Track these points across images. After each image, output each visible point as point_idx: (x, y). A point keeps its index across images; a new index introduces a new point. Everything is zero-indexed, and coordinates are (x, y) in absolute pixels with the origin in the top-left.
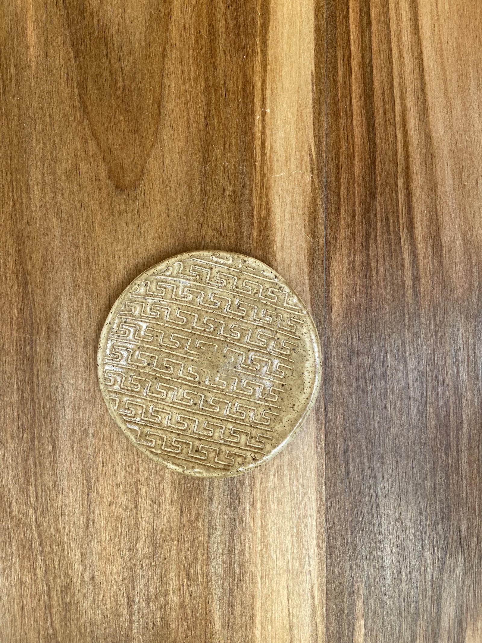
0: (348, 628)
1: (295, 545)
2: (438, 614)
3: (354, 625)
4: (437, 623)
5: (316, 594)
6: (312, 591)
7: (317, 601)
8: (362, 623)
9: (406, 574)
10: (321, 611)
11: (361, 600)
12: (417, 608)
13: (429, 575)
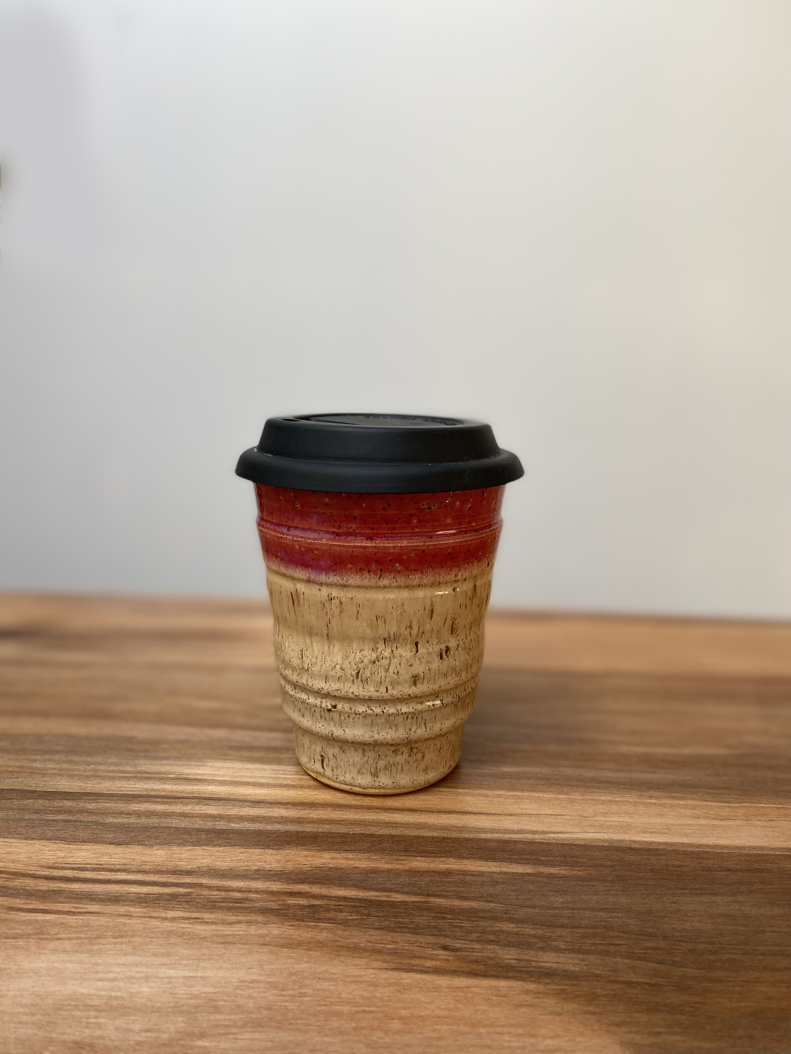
0: (521, 859)
1: (617, 824)
2: (557, 950)
3: (525, 864)
4: (542, 948)
5: (560, 835)
6: (564, 833)
7: (552, 835)
8: (530, 871)
9: (612, 917)
10: (538, 837)
11: (562, 872)
12: (563, 926)
13: (618, 942)
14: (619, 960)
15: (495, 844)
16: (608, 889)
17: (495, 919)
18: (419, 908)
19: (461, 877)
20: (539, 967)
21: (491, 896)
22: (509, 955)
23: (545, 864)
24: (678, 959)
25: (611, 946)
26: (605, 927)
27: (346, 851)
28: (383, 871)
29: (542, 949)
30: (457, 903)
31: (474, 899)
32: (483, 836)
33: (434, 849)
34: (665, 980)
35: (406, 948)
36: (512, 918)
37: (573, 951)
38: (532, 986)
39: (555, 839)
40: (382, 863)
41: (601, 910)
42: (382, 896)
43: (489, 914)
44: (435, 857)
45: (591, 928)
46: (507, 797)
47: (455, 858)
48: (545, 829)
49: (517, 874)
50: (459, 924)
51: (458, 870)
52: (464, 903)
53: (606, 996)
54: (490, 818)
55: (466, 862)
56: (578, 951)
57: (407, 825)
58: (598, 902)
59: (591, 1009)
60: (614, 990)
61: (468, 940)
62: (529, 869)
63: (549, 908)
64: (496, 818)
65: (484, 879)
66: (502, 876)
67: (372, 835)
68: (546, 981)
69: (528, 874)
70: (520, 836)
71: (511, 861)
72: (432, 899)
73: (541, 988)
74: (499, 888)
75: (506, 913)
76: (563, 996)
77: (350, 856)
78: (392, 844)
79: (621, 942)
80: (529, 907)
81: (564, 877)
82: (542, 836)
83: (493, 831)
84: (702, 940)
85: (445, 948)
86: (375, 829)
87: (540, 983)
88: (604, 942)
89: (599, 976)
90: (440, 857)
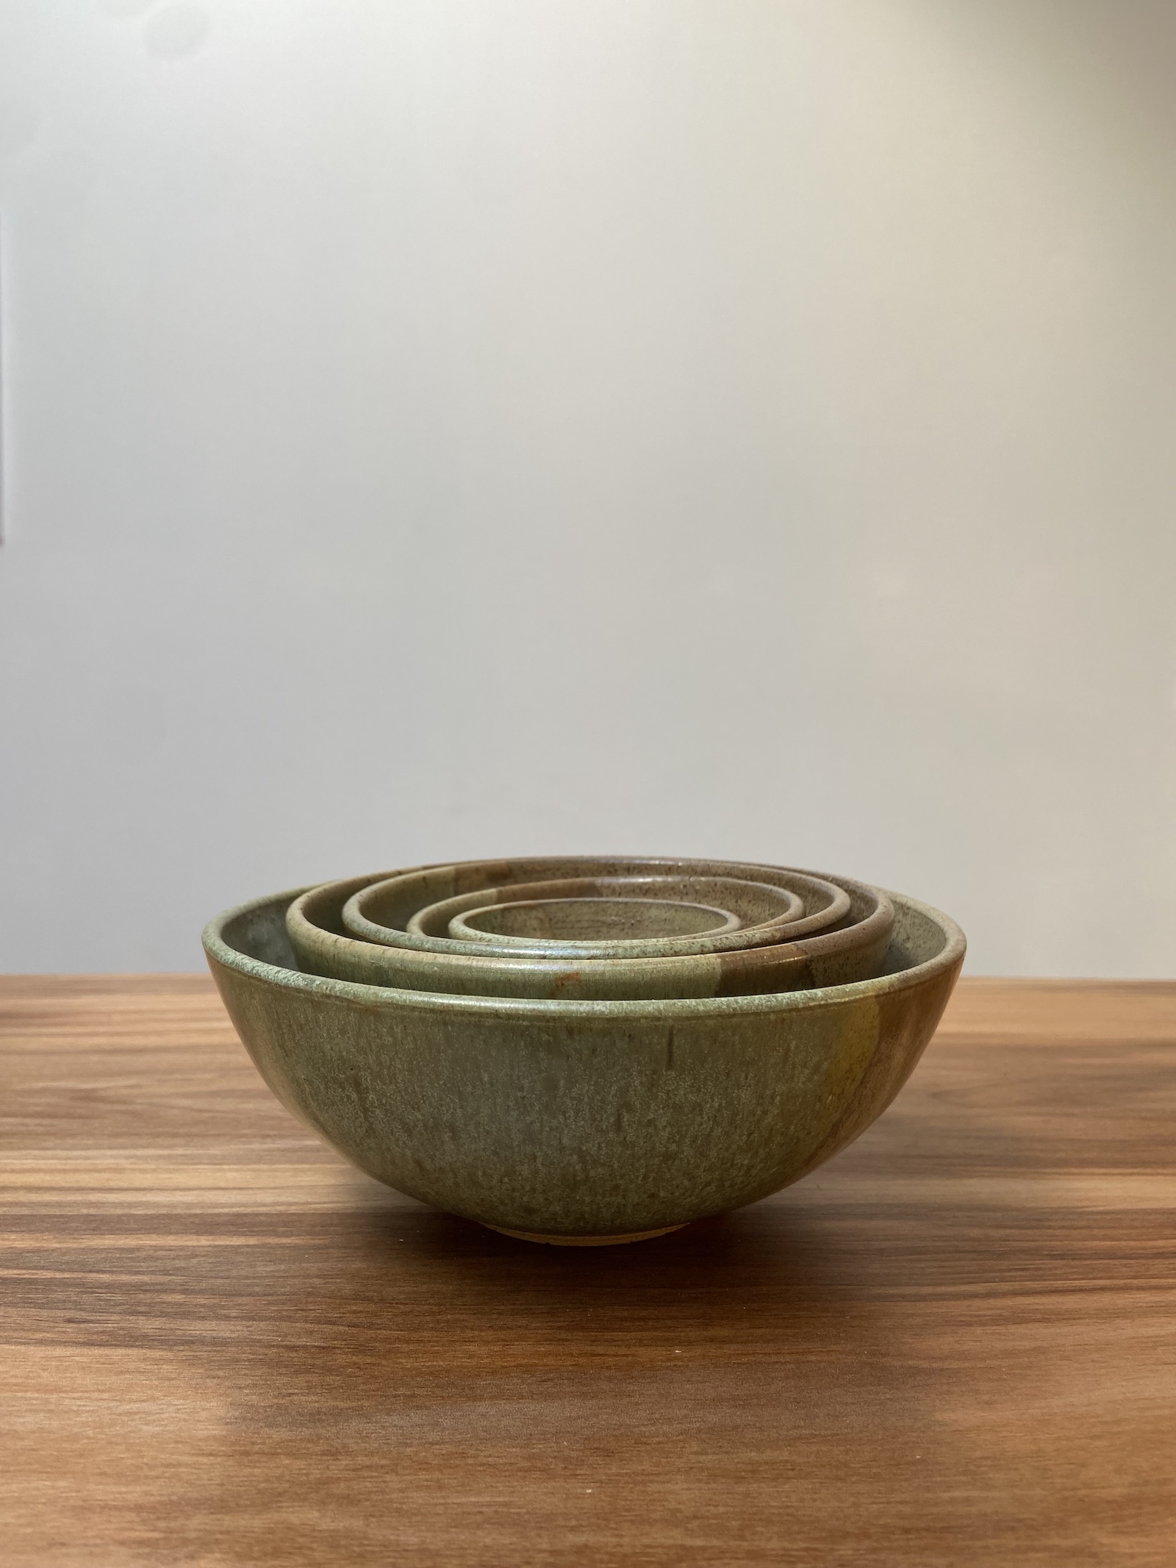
14: (298, 1324)
15: (226, 1219)
16: (345, 1255)
17: (164, 1291)
18: (64, 1284)
19: (153, 1251)
20: (184, 1335)
21: (177, 1269)
22: (149, 1325)
23: (277, 1234)
24: (379, 1322)
25: (301, 1312)
26: (309, 1294)
27: (12, 1231)
28: (47, 1251)
29: (204, 1318)
30: (125, 1278)
31: (153, 1272)
32: (217, 1211)
33: (136, 1226)
34: (344, 1343)
35: (18, 1321)
36: (187, 1290)
37: (242, 1318)
38: (157, 1354)
39: (315, 1209)
40: (50, 1242)
41: (318, 1277)
42: (26, 1274)
43: (159, 1287)
44: (131, 1234)
45: (288, 1295)
46: (287, 1170)
47: (158, 1234)
48: (310, 1200)
49: (232, 1246)
50: (109, 1298)
51: (151, 1246)
52: (133, 1277)
53: (249, 1360)
54: (241, 1192)
55: (172, 1237)
56: (252, 1319)
57: (121, 1205)
58: (319, 1270)
59: (220, 1373)
60: (266, 1355)
61: (107, 1313)
62: (252, 1241)
63: (247, 1278)
64: (251, 1192)
65: (181, 1253)
66: (210, 1249)
67: (61, 1216)
68: (182, 1348)
69: (248, 1246)
70: (269, 1208)
71: (235, 1234)
72: (93, 1276)
73: (169, 1355)
74: (195, 1261)
75: (183, 1285)
76: (192, 1362)
77: (13, 1236)
78: (82, 1223)
79: (317, 1307)
80: (222, 1278)
81: (295, 1247)
82: (301, 1207)
83: (232, 1206)
84: (431, 1301)
85: (70, 1321)
86: (70, 1209)
87: (171, 1350)
88: (293, 1308)
89: (259, 1341)
90: (137, 1234)
